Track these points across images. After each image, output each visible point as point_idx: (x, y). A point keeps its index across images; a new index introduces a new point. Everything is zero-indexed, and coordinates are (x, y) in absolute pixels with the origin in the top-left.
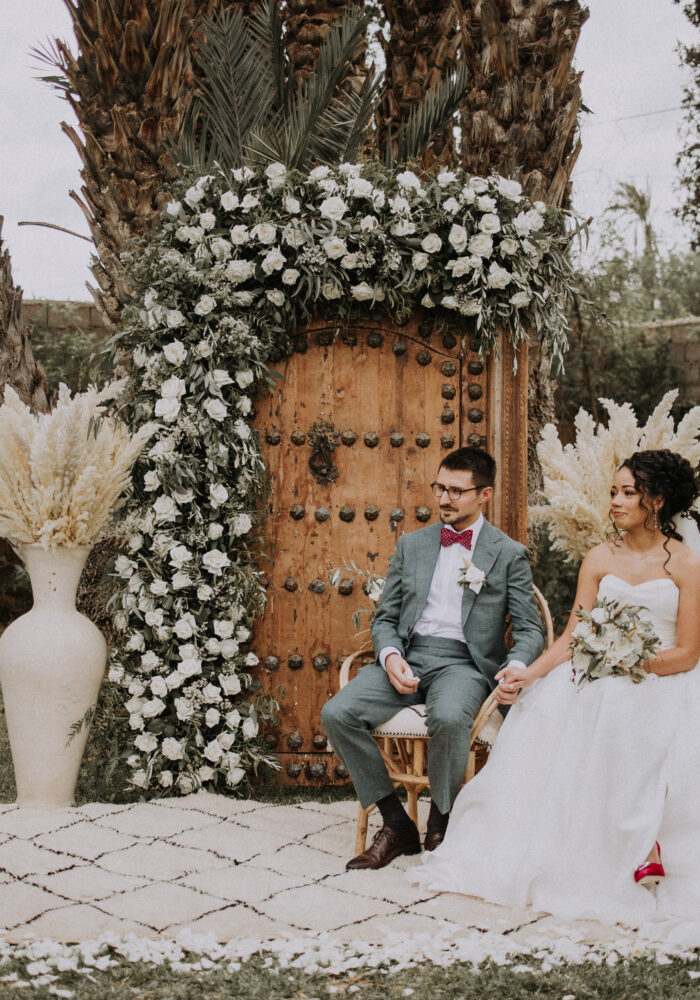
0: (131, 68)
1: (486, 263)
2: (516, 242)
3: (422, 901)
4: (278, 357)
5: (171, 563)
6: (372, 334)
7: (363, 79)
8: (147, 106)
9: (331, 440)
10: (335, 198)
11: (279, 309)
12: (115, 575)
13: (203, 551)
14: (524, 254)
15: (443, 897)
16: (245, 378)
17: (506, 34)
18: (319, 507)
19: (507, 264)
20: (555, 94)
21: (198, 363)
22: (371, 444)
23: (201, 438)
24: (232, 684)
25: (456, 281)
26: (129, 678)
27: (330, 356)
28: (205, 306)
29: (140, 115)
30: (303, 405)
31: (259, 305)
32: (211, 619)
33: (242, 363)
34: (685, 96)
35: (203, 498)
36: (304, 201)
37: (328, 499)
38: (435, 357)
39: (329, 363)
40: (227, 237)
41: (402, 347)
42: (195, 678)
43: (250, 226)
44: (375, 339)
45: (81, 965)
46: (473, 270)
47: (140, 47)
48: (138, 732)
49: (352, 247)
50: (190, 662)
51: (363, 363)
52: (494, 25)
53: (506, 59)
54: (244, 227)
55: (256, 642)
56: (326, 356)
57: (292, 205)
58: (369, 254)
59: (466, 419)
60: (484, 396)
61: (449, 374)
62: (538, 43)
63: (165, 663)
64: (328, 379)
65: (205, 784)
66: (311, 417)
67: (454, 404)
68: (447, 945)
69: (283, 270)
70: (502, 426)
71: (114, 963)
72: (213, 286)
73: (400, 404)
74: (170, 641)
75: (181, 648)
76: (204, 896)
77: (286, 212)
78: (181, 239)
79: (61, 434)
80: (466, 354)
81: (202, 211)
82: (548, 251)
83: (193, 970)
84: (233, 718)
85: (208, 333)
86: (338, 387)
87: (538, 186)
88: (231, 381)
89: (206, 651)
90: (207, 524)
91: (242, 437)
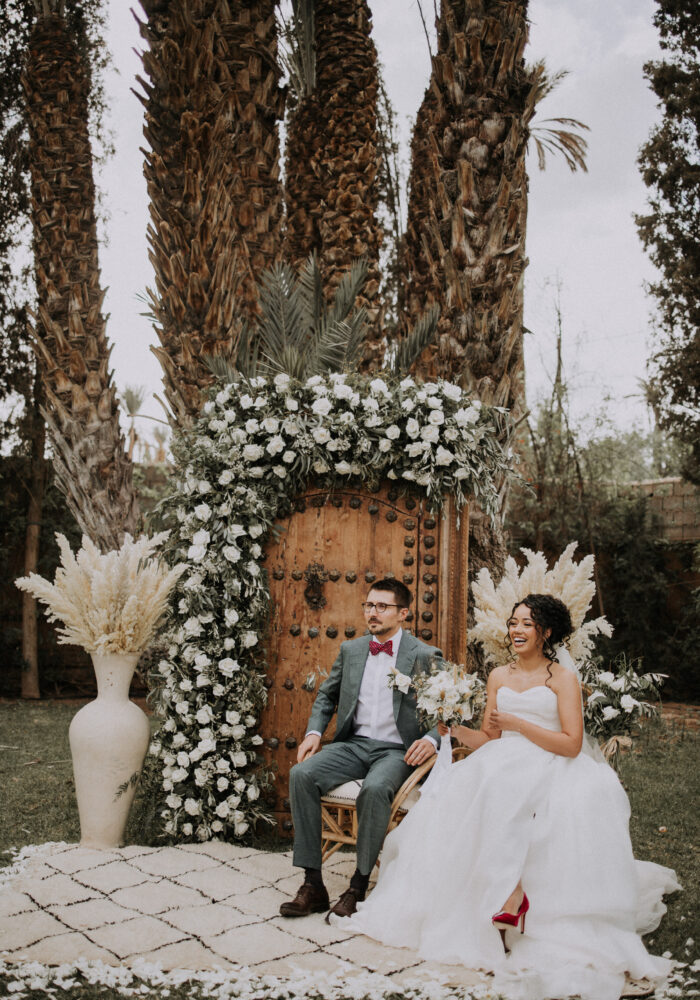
0: (195, 306)
1: (434, 446)
2: (456, 431)
3: (338, 942)
4: (283, 514)
5: (195, 668)
6: (353, 499)
7: (376, 311)
8: (207, 333)
9: (321, 576)
10: (323, 399)
11: (283, 480)
12: (158, 675)
13: (219, 659)
14: (462, 440)
15: (358, 938)
16: (256, 531)
17: (461, 278)
18: (311, 627)
19: (450, 447)
20: (499, 321)
21: (220, 519)
22: (351, 581)
23: (220, 575)
24: (240, 759)
25: (413, 460)
26: (164, 751)
27: (322, 515)
28: (225, 478)
29: (201, 339)
30: (301, 551)
31: (268, 477)
32: (225, 709)
33: (252, 520)
34: (650, 318)
35: (220, 620)
36: (301, 402)
37: (318, 621)
38: (400, 516)
39: (321, 520)
40: (243, 428)
41: (376, 508)
42: (210, 754)
43: (260, 420)
44: (355, 502)
45: (51, 985)
46: (424, 452)
47: (201, 291)
48: (169, 793)
49: (334, 435)
50: (208, 742)
51: (346, 520)
52: (453, 272)
53: (462, 296)
54: (255, 421)
55: (262, 727)
56: (319, 515)
57: (292, 404)
58: (347, 439)
59: (422, 562)
60: (436, 545)
61: (410, 529)
62: (485, 284)
63: (190, 741)
64: (320, 531)
65: (218, 834)
66: (307, 559)
67: (413, 551)
68: (340, 983)
69: (283, 451)
70: (449, 568)
71: (78, 984)
72: (230, 464)
73: (373, 551)
74: (193, 726)
75: (201, 731)
76: (173, 929)
77: (287, 410)
78: (212, 429)
79: (115, 571)
80: (423, 514)
81: (227, 409)
82: (483, 437)
83: (134, 994)
84: (240, 785)
85: (227, 498)
86: (327, 537)
87: (487, 388)
88: (244, 533)
89: (220, 733)
90: (223, 639)
91: (253, 574)
